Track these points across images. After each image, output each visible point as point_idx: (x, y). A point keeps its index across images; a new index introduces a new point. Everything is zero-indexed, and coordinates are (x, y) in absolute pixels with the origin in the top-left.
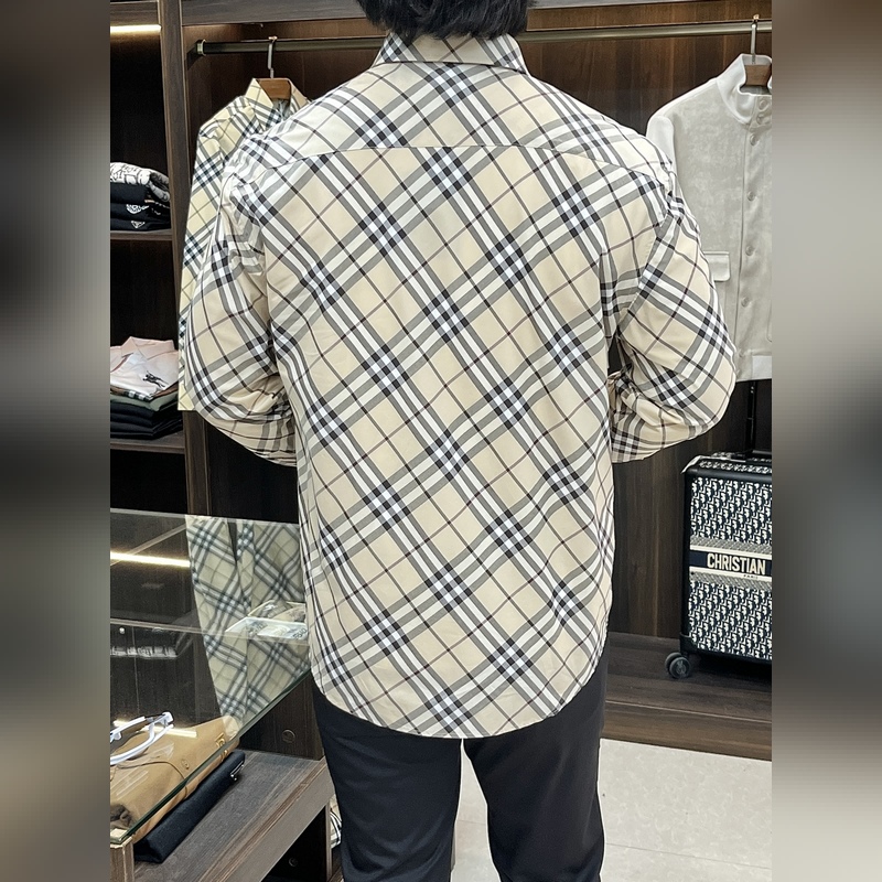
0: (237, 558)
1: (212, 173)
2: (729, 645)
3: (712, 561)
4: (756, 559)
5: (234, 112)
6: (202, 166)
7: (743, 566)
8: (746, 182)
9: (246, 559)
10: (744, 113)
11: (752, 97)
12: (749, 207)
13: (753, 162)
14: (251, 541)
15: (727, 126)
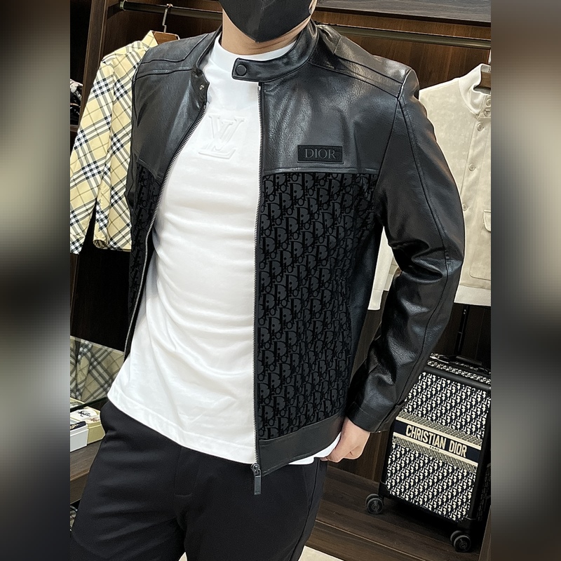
0: (77, 361)
1: (105, 89)
2: (412, 496)
3: (410, 431)
4: (440, 436)
5: (130, 50)
6: (98, 83)
7: (430, 439)
8: (469, 157)
9: (84, 362)
10: (475, 106)
11: (482, 96)
12: (468, 175)
13: (477, 143)
14: (89, 350)
15: (461, 113)
